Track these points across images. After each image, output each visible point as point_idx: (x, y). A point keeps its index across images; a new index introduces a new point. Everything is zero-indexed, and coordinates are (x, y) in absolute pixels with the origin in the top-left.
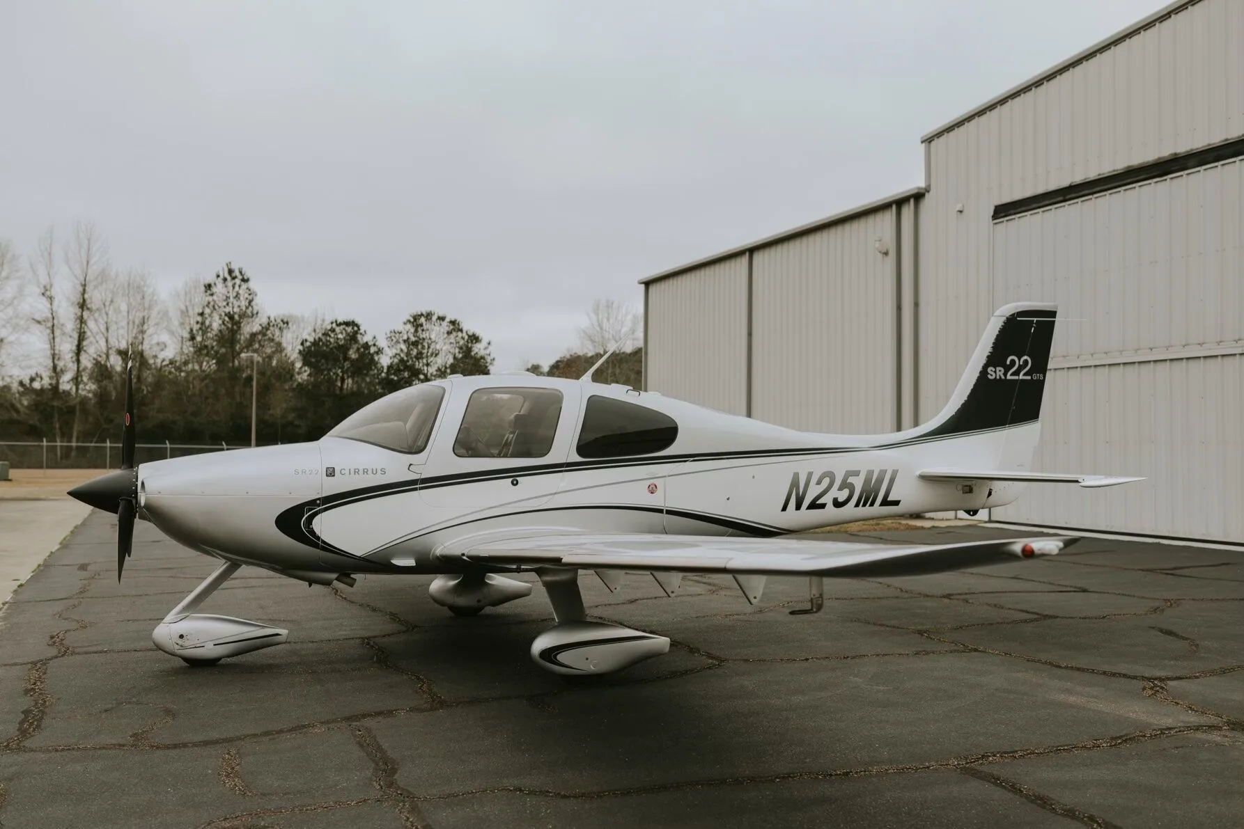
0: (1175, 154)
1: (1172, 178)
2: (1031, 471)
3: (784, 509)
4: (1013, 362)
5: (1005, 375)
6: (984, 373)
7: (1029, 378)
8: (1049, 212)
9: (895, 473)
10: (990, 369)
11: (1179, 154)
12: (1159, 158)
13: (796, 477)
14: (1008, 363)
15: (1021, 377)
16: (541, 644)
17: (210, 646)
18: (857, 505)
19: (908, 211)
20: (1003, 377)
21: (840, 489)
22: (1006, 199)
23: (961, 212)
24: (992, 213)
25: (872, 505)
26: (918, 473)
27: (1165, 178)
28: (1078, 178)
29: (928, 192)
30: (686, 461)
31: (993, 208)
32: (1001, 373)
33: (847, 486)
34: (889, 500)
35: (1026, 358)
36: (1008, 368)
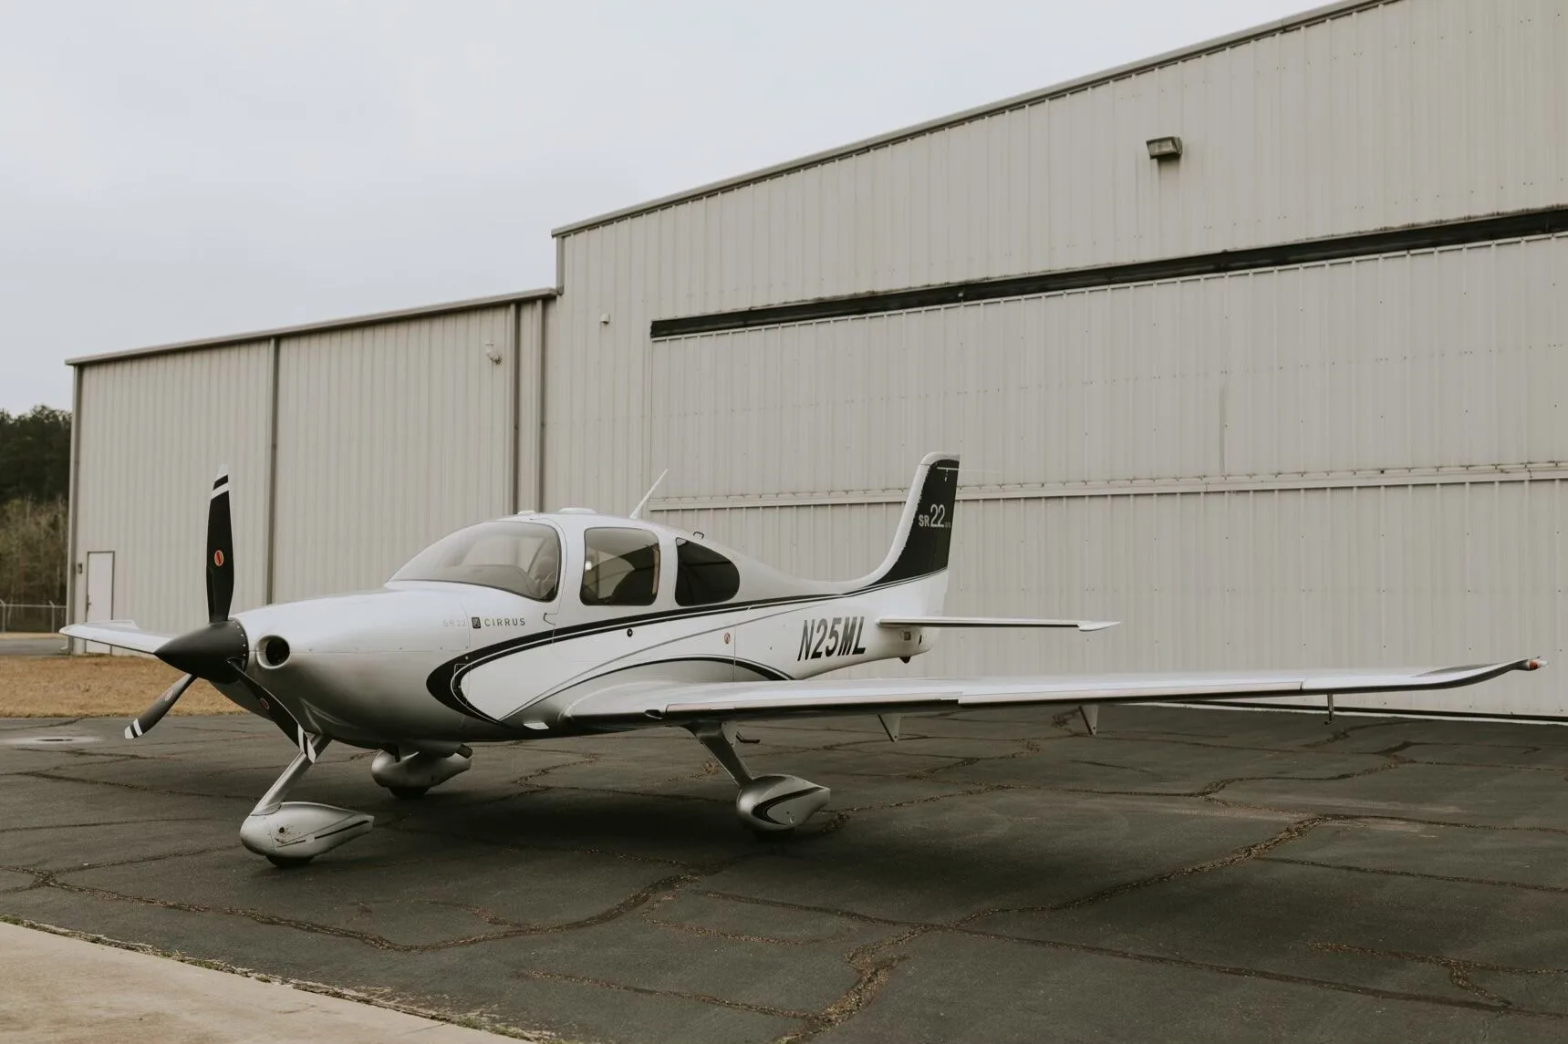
0: (873, 292)
1: (871, 317)
3: (799, 659)
8: (725, 336)
9: (862, 618)
11: (877, 293)
12: (855, 294)
13: (806, 621)
16: (747, 803)
17: (310, 840)
18: (839, 654)
19: (531, 317)
21: (830, 638)
22: (667, 314)
23: (606, 323)
24: (649, 331)
25: (848, 654)
26: (878, 621)
27: (864, 316)
28: (759, 303)
29: (561, 295)
30: (746, 609)
31: (650, 325)
32: (927, 521)
33: (834, 634)
34: (859, 647)
35: (942, 506)
36: (931, 516)
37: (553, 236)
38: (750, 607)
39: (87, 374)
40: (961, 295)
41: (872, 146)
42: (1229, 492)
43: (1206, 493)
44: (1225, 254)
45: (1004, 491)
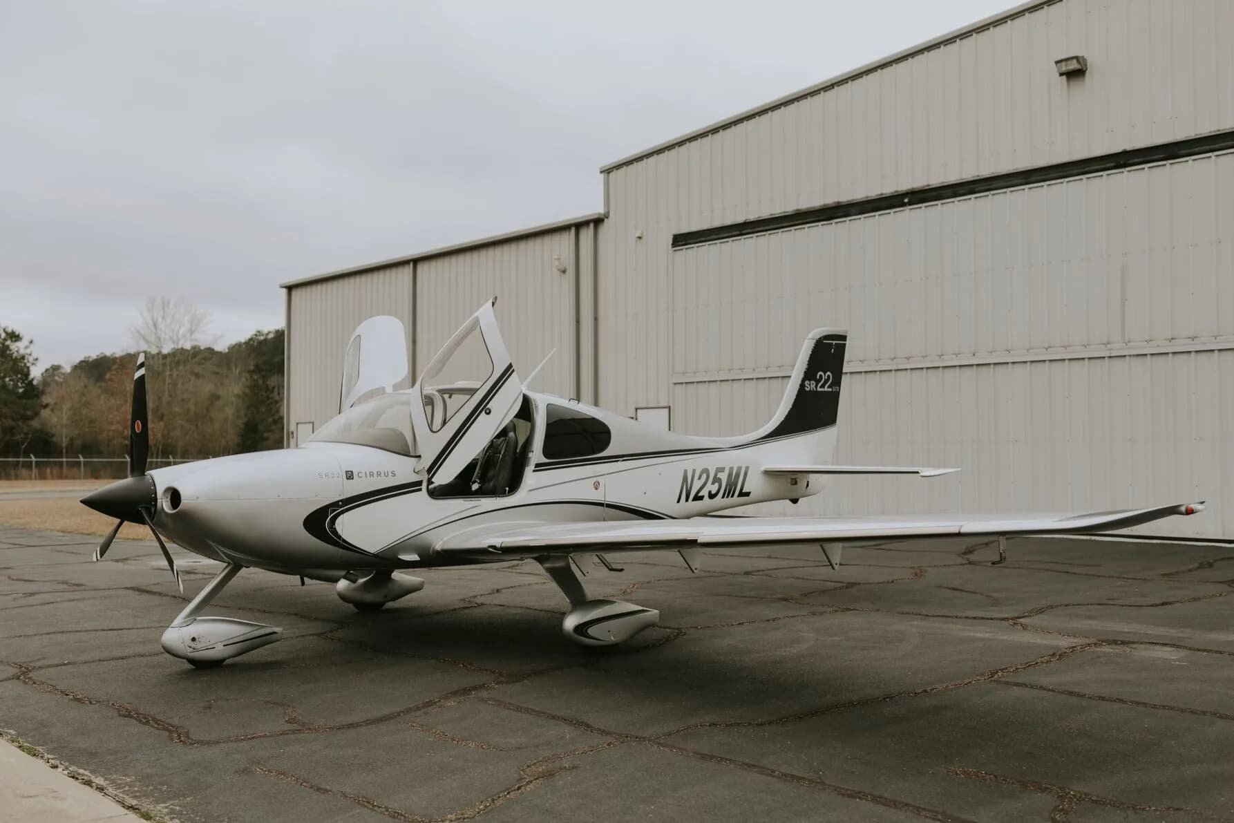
0: (838, 202)
1: (836, 223)
2: (833, 464)
3: (678, 501)
4: (821, 376)
5: (816, 387)
6: (802, 386)
7: (830, 390)
8: (726, 244)
9: (747, 468)
10: (807, 383)
11: (842, 202)
12: (825, 205)
13: (686, 472)
14: (818, 377)
15: (826, 389)
16: (570, 622)
17: (220, 647)
18: (723, 497)
19: (587, 235)
20: (815, 389)
21: (713, 483)
22: (684, 229)
23: (640, 238)
24: (671, 241)
25: (732, 496)
26: (763, 469)
27: (831, 221)
28: (752, 217)
29: (607, 218)
30: (618, 461)
31: (672, 237)
32: (813, 386)
33: (717, 480)
34: (743, 491)
35: (828, 373)
36: (818, 382)
37: (601, 172)
38: (622, 459)
39: (295, 293)
40: (906, 200)
41: (835, 84)
42: (1130, 356)
43: (1110, 357)
44: (1125, 153)
45: (943, 360)
